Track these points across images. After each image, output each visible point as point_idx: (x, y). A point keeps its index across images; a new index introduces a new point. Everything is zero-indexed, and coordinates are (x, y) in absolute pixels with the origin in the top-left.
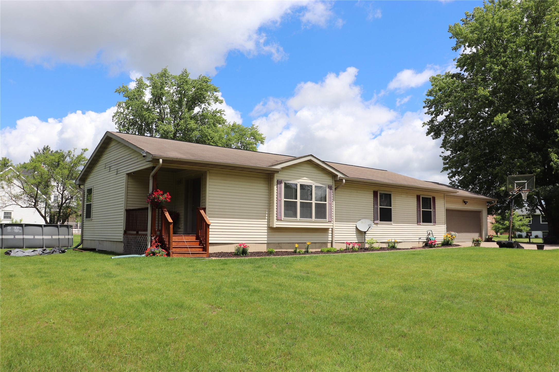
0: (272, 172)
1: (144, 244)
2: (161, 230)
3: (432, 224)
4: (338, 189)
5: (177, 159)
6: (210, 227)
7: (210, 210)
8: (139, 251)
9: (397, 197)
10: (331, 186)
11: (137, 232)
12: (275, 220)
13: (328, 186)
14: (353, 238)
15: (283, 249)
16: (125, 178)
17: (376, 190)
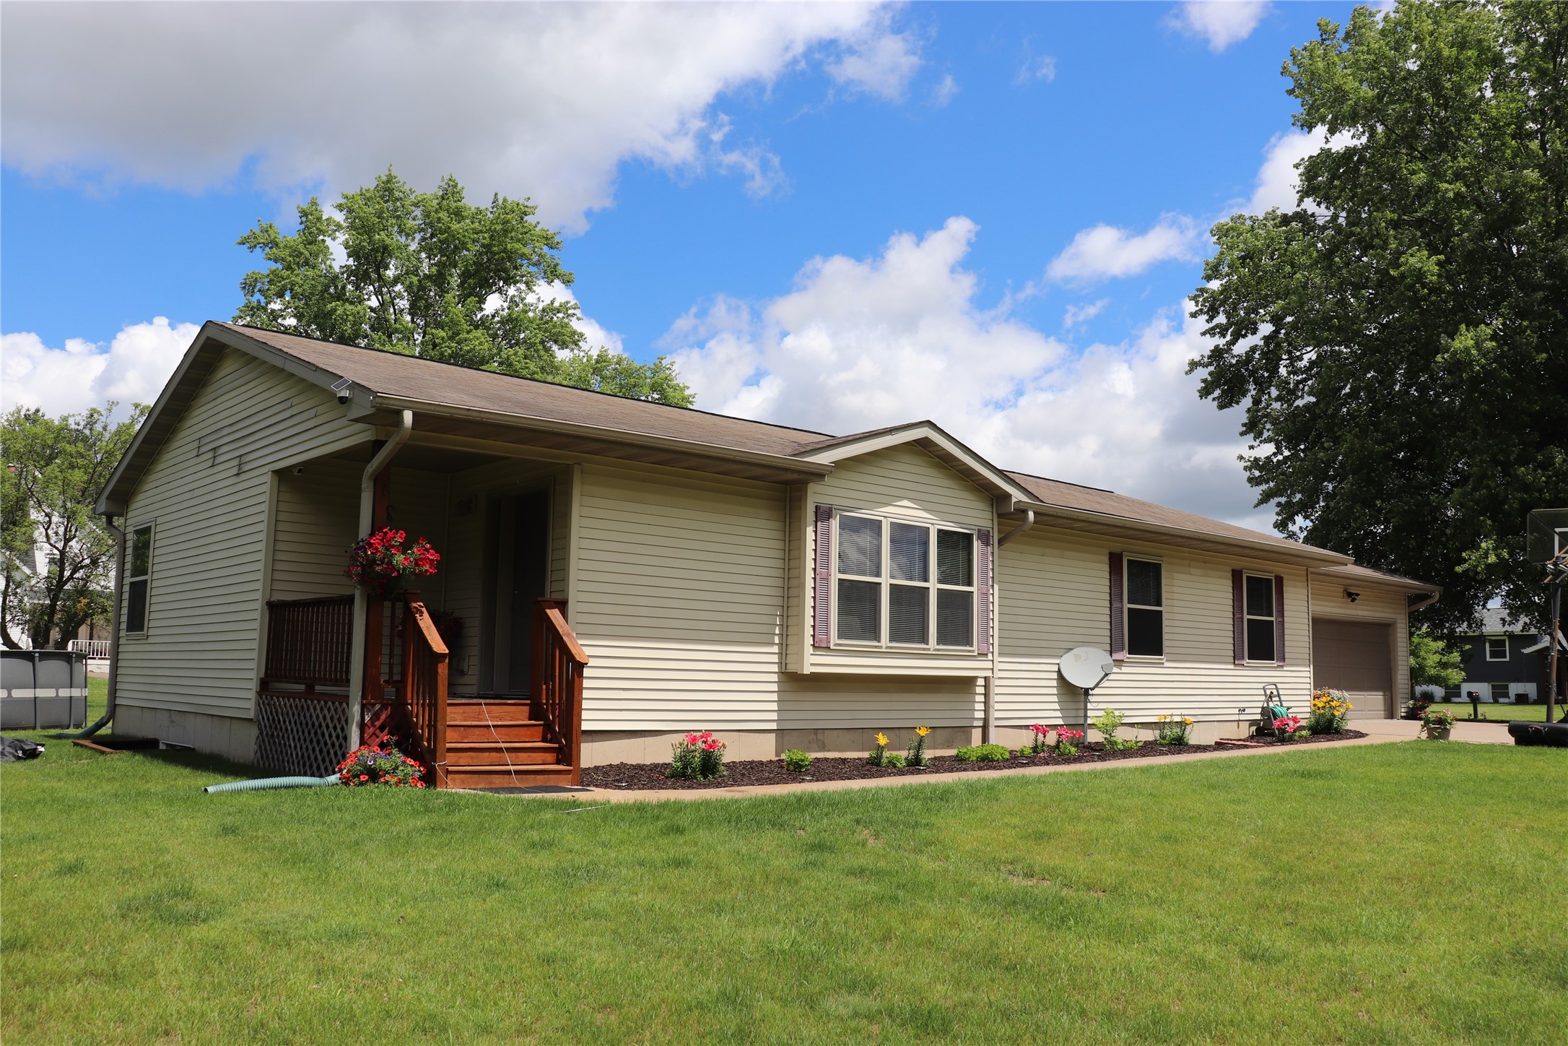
0: (802, 476)
1: (334, 735)
2: (403, 681)
3: (1274, 663)
4: (1007, 545)
5: (470, 413)
6: (586, 672)
7: (582, 607)
8: (316, 759)
9: (1176, 575)
10: (988, 532)
11: (310, 688)
12: (808, 649)
13: (979, 531)
14: (1050, 711)
15: (829, 751)
16: (266, 488)
17: (1118, 551)
